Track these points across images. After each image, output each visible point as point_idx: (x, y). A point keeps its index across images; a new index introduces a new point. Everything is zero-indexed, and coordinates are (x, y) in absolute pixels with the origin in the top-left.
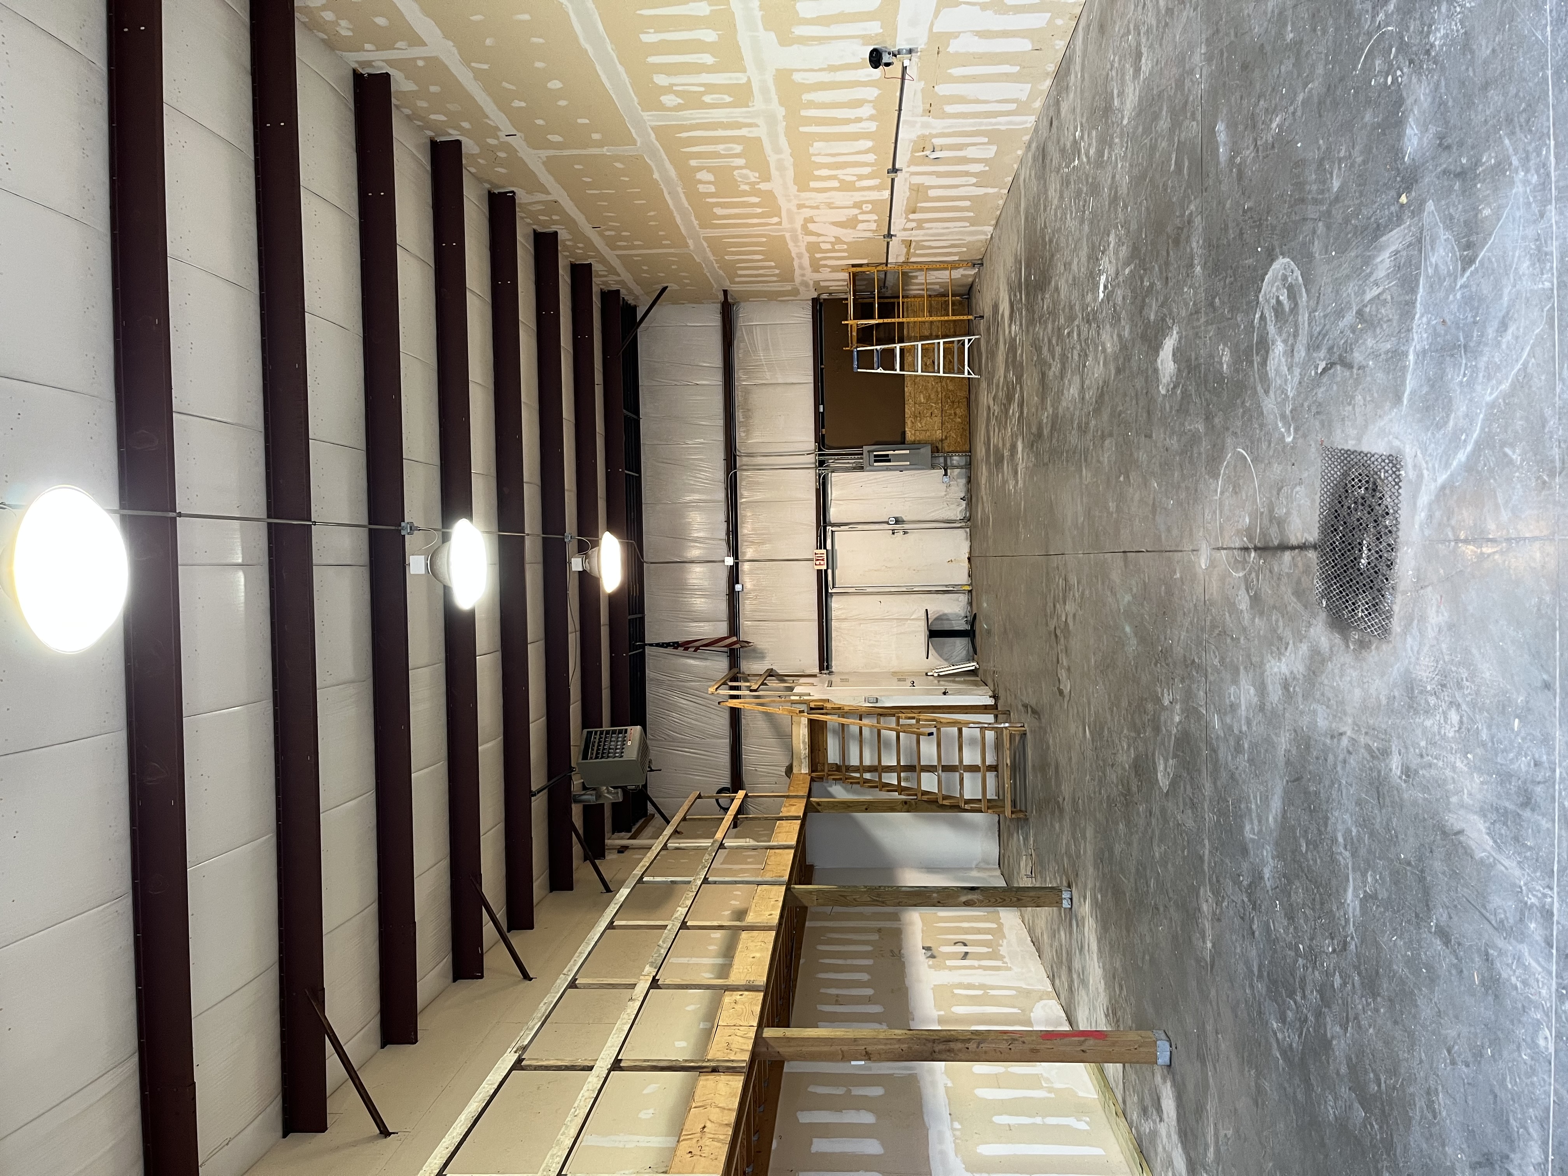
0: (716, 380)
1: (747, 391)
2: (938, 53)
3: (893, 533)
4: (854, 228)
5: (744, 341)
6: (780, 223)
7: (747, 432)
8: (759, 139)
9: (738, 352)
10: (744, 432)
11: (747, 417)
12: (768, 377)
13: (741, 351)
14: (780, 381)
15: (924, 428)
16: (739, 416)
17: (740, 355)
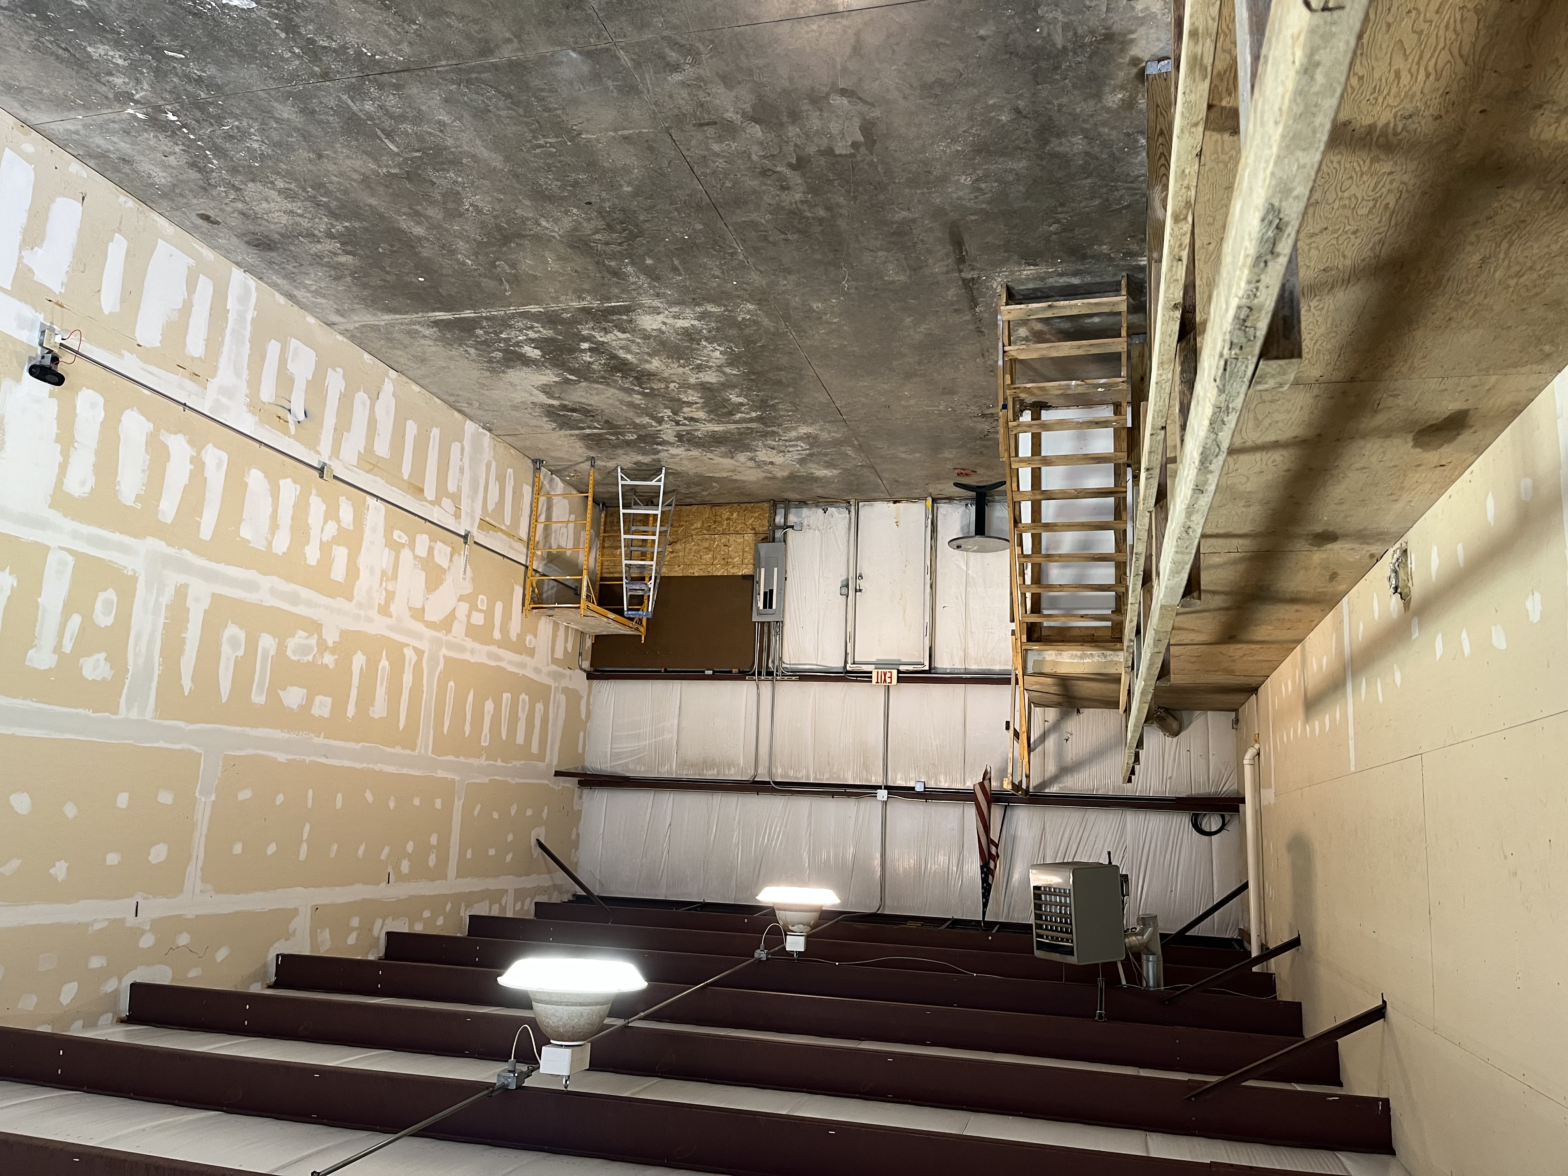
0: (668, 800)
1: (682, 763)
2: (62, 306)
3: (860, 590)
4: (444, 571)
5: (627, 764)
6: (419, 653)
7: (730, 765)
8: (216, 598)
9: (640, 772)
10: (729, 769)
11: (712, 766)
12: (669, 736)
13: (638, 768)
14: (676, 722)
15: (741, 554)
16: (710, 774)
17: (643, 769)
